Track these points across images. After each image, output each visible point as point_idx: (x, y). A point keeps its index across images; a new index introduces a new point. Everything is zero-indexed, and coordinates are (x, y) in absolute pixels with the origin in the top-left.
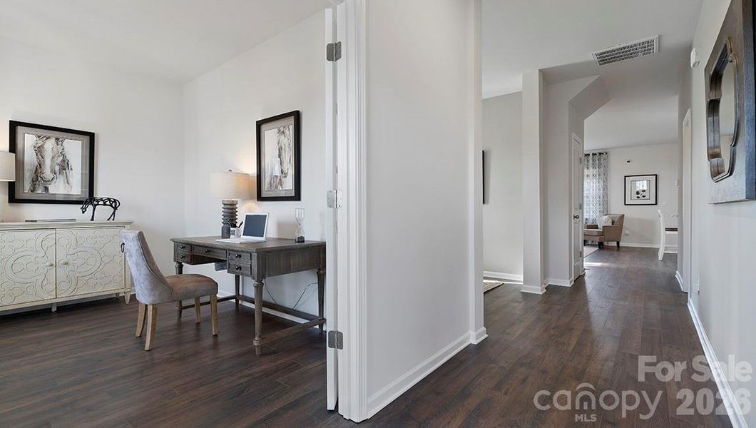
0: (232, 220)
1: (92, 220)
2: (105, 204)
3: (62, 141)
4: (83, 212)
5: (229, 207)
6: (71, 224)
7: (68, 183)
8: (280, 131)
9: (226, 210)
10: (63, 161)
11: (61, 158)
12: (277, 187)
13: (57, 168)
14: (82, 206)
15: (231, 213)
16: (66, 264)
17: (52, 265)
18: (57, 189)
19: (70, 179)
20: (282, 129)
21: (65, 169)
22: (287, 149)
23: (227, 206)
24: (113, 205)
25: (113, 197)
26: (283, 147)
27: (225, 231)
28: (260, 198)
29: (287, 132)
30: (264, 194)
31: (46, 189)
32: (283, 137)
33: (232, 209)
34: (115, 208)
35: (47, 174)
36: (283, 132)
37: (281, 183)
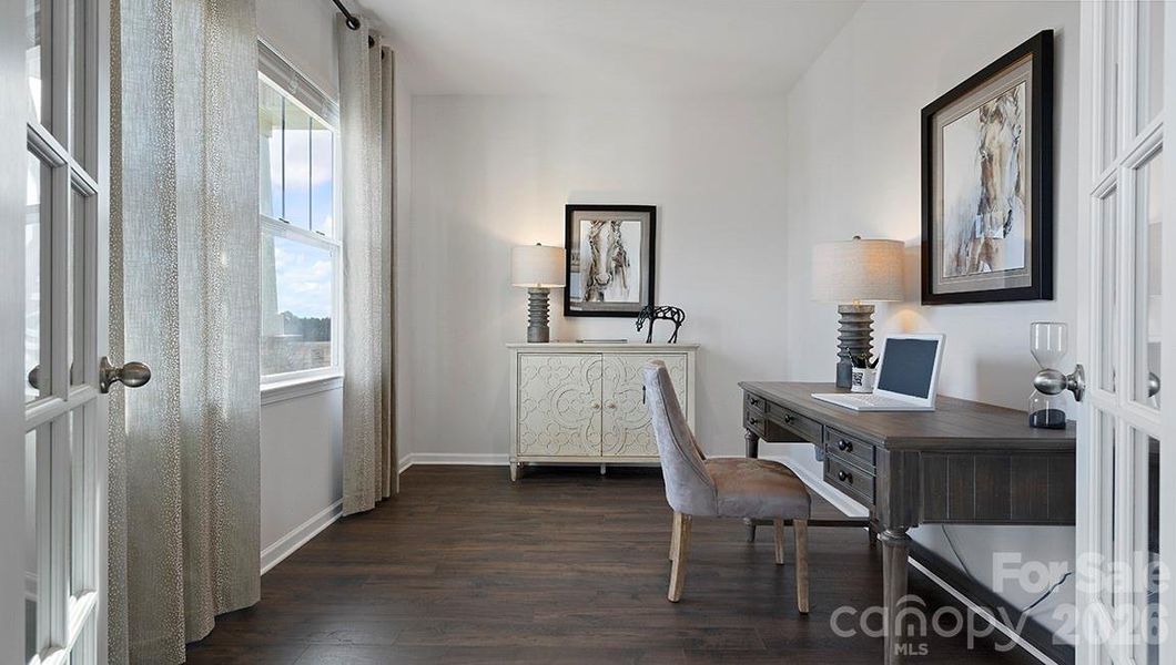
0: (860, 350)
1: (649, 341)
2: (664, 318)
3: (619, 225)
4: (639, 330)
5: (853, 320)
6: (621, 347)
7: (625, 287)
8: (985, 112)
9: (847, 327)
10: (620, 254)
11: (617, 250)
12: (975, 267)
13: (613, 264)
14: (636, 320)
15: (859, 333)
16: (613, 406)
17: (597, 406)
18: (614, 296)
19: (628, 280)
20: (992, 106)
21: (621, 266)
22: (1009, 156)
23: (848, 319)
24: (676, 317)
25: (675, 305)
26: (996, 153)
27: (844, 374)
28: (930, 297)
29: (1008, 108)
30: (940, 287)
31: (602, 295)
32: (994, 127)
33: (858, 324)
34: (678, 324)
35: (603, 275)
36: (998, 113)
37: (988, 253)
